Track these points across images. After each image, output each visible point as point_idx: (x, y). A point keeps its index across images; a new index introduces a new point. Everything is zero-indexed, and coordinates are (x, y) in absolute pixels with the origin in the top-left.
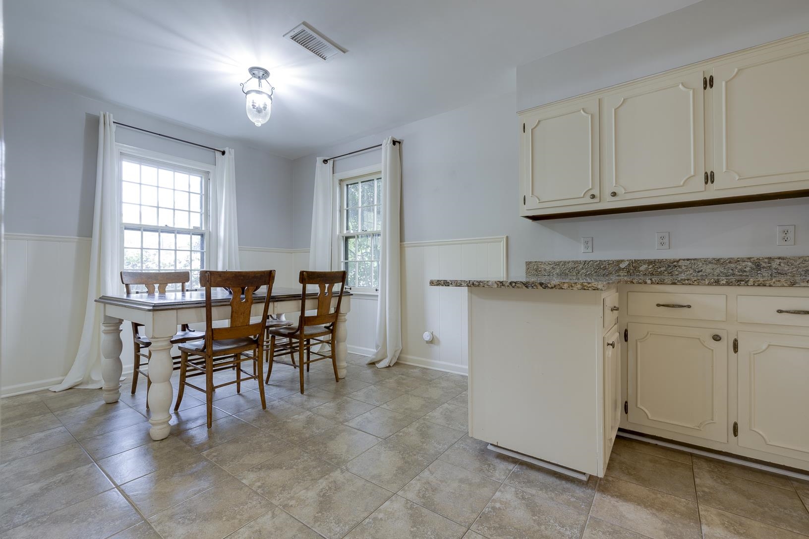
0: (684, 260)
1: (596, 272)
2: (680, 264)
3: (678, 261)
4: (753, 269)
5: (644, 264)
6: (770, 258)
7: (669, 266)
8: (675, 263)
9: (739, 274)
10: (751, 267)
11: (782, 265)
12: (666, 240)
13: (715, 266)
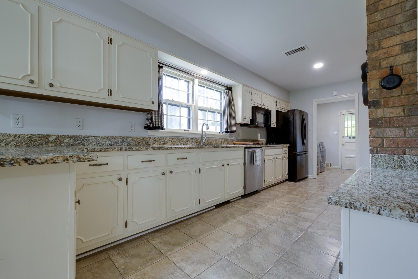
0: (91, 136)
1: (27, 144)
2: (89, 138)
3: (88, 137)
4: (121, 142)
5: (67, 138)
6: (127, 137)
7: (83, 140)
8: (86, 138)
9: (116, 144)
10: (120, 141)
11: (131, 140)
12: (81, 124)
13: (106, 140)
